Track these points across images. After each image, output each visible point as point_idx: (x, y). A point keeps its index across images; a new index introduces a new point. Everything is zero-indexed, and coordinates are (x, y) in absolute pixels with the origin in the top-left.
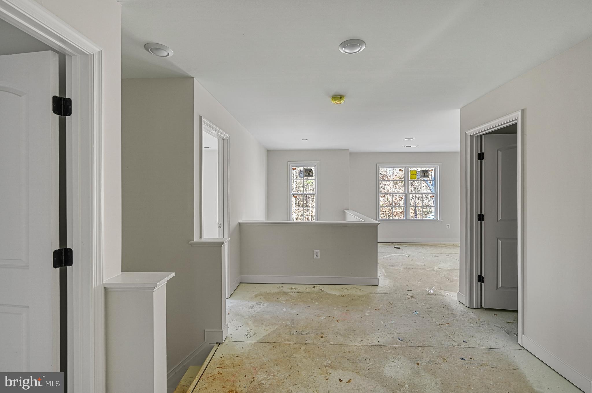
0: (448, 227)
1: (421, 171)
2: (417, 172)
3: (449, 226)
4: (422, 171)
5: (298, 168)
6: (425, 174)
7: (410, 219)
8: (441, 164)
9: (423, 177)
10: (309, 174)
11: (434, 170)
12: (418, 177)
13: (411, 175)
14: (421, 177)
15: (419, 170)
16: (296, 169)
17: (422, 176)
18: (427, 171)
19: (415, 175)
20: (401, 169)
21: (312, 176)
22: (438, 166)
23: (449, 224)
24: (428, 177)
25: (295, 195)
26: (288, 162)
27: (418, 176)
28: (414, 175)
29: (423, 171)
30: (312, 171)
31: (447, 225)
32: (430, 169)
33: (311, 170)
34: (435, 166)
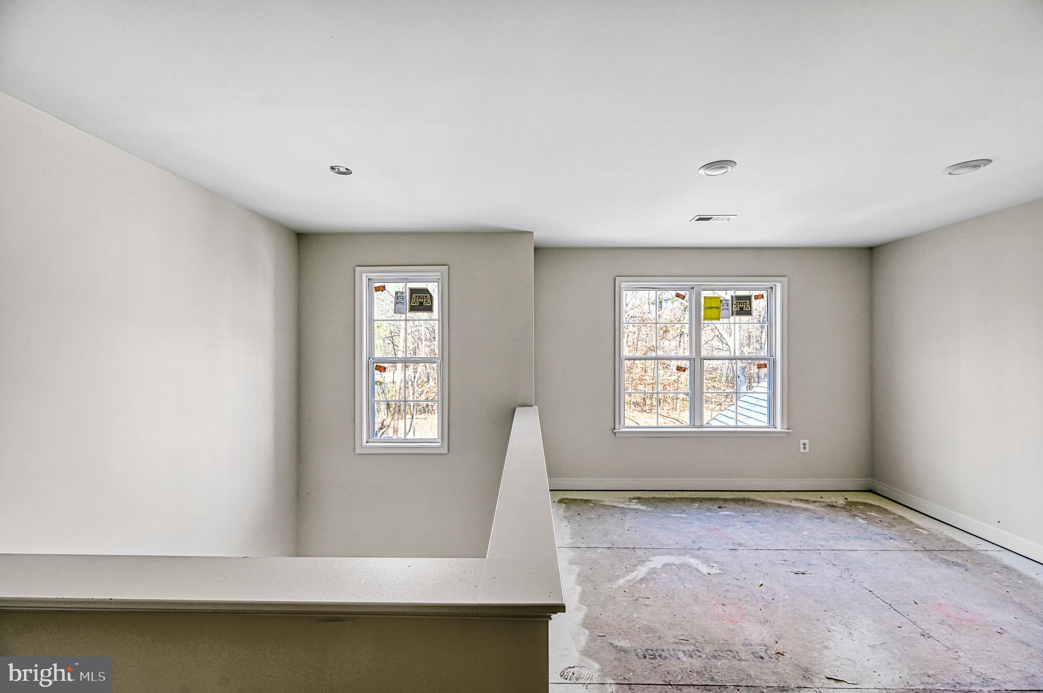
0: (805, 448)
1: (732, 297)
2: (721, 301)
3: (807, 446)
4: (734, 299)
5: (392, 288)
6: (742, 306)
7: (702, 426)
8: (786, 279)
9: (738, 313)
10: (421, 303)
11: (765, 296)
12: (723, 313)
13: (706, 308)
14: (733, 314)
15: (727, 295)
16: (383, 288)
17: (735, 313)
18: (749, 298)
19: (717, 308)
20: (679, 292)
21: (430, 309)
22: (779, 286)
23: (806, 441)
24: (749, 313)
25: (379, 364)
26: (357, 269)
27: (725, 311)
28: (714, 309)
29: (738, 298)
30: (431, 296)
31: (802, 442)
32: (757, 293)
33: (426, 291)
34: (770, 284)
